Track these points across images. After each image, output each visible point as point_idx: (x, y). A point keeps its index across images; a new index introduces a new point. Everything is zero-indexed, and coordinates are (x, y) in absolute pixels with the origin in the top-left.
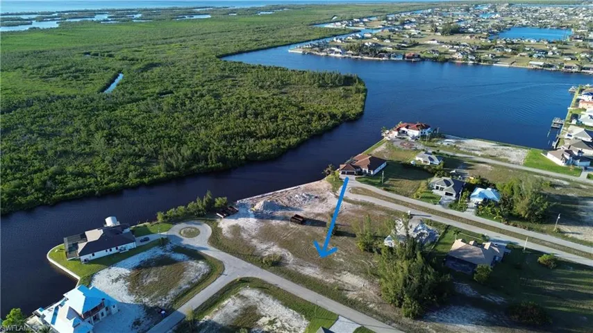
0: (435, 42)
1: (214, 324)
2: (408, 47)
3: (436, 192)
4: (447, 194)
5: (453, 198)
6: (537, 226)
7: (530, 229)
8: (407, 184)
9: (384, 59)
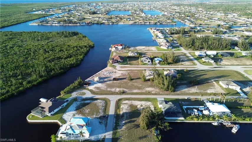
0: (91, 17)
1: (126, 113)
2: (82, 20)
3: (145, 62)
4: (148, 62)
5: (151, 62)
6: (176, 64)
7: (175, 65)
8: (134, 62)
9: (78, 24)
